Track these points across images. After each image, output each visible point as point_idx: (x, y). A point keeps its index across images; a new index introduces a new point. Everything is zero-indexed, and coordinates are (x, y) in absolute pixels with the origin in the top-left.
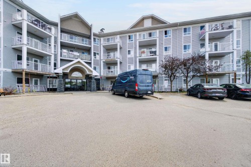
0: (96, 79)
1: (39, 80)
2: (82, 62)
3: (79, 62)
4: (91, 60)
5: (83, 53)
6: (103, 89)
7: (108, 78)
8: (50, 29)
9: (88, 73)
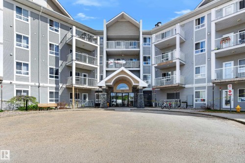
0: (144, 92)
1: (87, 94)
2: (127, 71)
3: (123, 72)
4: (139, 67)
5: (132, 60)
6: (156, 106)
7: (163, 90)
8: (96, 39)
9: (134, 84)
